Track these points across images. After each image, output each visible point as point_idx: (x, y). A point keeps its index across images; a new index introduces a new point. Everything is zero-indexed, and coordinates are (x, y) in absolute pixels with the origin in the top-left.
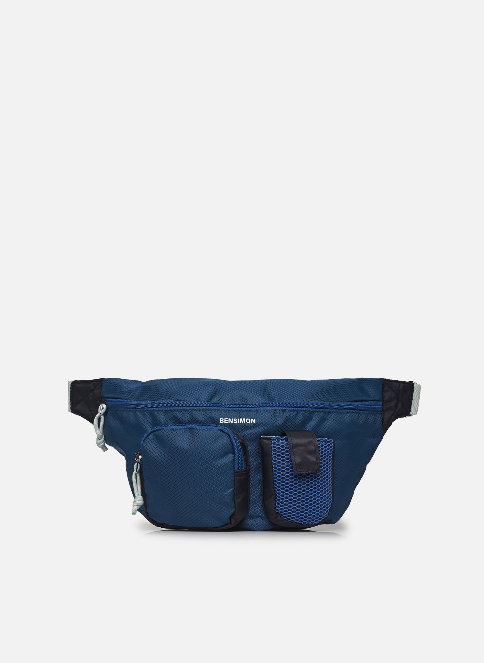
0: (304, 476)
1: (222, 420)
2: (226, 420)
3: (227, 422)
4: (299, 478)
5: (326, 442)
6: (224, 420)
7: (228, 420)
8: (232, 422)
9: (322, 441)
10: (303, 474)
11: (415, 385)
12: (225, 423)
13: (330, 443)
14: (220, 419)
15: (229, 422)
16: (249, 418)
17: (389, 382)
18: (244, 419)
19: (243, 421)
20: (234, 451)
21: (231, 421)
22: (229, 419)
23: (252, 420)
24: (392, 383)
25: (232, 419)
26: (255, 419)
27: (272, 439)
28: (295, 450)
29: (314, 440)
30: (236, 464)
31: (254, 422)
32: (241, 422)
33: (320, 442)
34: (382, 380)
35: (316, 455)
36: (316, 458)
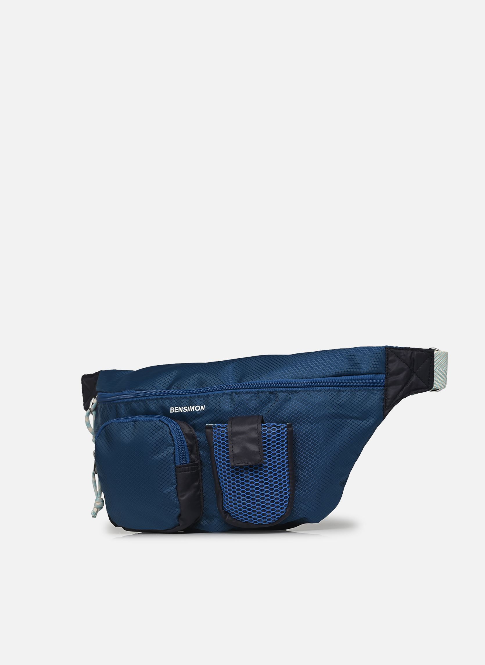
0: (246, 469)
1: (172, 410)
2: (176, 409)
3: (177, 412)
4: (241, 471)
5: (275, 427)
6: (174, 410)
7: (178, 409)
8: (182, 411)
9: (269, 426)
10: (246, 466)
11: (435, 352)
12: (175, 413)
13: (281, 428)
14: (171, 408)
15: (179, 411)
16: (198, 405)
17: (398, 351)
18: (194, 407)
19: (192, 409)
20: (174, 444)
21: (181, 409)
22: (180, 408)
23: (202, 407)
24: (402, 351)
25: (182, 407)
26: (204, 406)
27: (213, 428)
28: (234, 439)
29: (257, 425)
30: (177, 458)
31: (203, 409)
32: (190, 411)
33: (267, 427)
34: (385, 348)
35: (259, 443)
36: (258, 447)
